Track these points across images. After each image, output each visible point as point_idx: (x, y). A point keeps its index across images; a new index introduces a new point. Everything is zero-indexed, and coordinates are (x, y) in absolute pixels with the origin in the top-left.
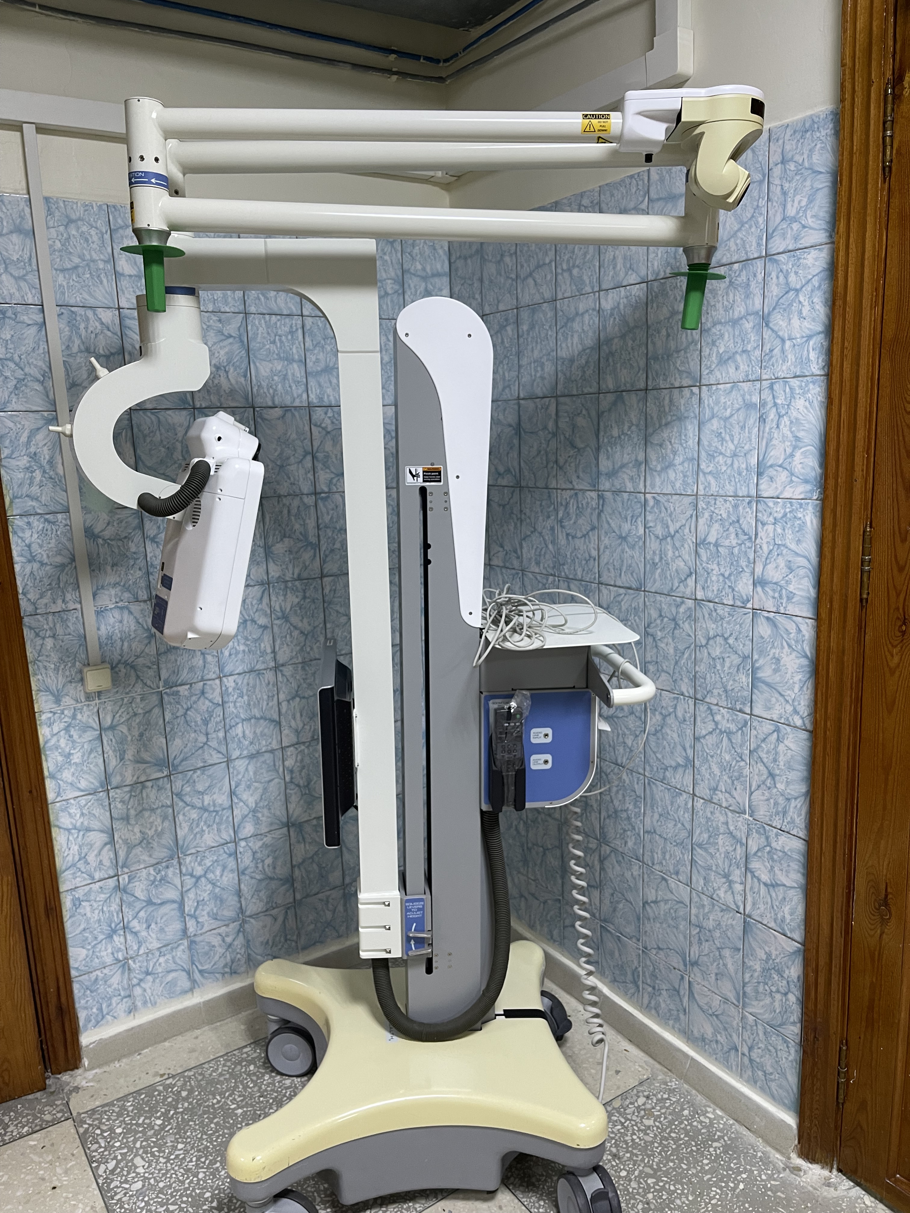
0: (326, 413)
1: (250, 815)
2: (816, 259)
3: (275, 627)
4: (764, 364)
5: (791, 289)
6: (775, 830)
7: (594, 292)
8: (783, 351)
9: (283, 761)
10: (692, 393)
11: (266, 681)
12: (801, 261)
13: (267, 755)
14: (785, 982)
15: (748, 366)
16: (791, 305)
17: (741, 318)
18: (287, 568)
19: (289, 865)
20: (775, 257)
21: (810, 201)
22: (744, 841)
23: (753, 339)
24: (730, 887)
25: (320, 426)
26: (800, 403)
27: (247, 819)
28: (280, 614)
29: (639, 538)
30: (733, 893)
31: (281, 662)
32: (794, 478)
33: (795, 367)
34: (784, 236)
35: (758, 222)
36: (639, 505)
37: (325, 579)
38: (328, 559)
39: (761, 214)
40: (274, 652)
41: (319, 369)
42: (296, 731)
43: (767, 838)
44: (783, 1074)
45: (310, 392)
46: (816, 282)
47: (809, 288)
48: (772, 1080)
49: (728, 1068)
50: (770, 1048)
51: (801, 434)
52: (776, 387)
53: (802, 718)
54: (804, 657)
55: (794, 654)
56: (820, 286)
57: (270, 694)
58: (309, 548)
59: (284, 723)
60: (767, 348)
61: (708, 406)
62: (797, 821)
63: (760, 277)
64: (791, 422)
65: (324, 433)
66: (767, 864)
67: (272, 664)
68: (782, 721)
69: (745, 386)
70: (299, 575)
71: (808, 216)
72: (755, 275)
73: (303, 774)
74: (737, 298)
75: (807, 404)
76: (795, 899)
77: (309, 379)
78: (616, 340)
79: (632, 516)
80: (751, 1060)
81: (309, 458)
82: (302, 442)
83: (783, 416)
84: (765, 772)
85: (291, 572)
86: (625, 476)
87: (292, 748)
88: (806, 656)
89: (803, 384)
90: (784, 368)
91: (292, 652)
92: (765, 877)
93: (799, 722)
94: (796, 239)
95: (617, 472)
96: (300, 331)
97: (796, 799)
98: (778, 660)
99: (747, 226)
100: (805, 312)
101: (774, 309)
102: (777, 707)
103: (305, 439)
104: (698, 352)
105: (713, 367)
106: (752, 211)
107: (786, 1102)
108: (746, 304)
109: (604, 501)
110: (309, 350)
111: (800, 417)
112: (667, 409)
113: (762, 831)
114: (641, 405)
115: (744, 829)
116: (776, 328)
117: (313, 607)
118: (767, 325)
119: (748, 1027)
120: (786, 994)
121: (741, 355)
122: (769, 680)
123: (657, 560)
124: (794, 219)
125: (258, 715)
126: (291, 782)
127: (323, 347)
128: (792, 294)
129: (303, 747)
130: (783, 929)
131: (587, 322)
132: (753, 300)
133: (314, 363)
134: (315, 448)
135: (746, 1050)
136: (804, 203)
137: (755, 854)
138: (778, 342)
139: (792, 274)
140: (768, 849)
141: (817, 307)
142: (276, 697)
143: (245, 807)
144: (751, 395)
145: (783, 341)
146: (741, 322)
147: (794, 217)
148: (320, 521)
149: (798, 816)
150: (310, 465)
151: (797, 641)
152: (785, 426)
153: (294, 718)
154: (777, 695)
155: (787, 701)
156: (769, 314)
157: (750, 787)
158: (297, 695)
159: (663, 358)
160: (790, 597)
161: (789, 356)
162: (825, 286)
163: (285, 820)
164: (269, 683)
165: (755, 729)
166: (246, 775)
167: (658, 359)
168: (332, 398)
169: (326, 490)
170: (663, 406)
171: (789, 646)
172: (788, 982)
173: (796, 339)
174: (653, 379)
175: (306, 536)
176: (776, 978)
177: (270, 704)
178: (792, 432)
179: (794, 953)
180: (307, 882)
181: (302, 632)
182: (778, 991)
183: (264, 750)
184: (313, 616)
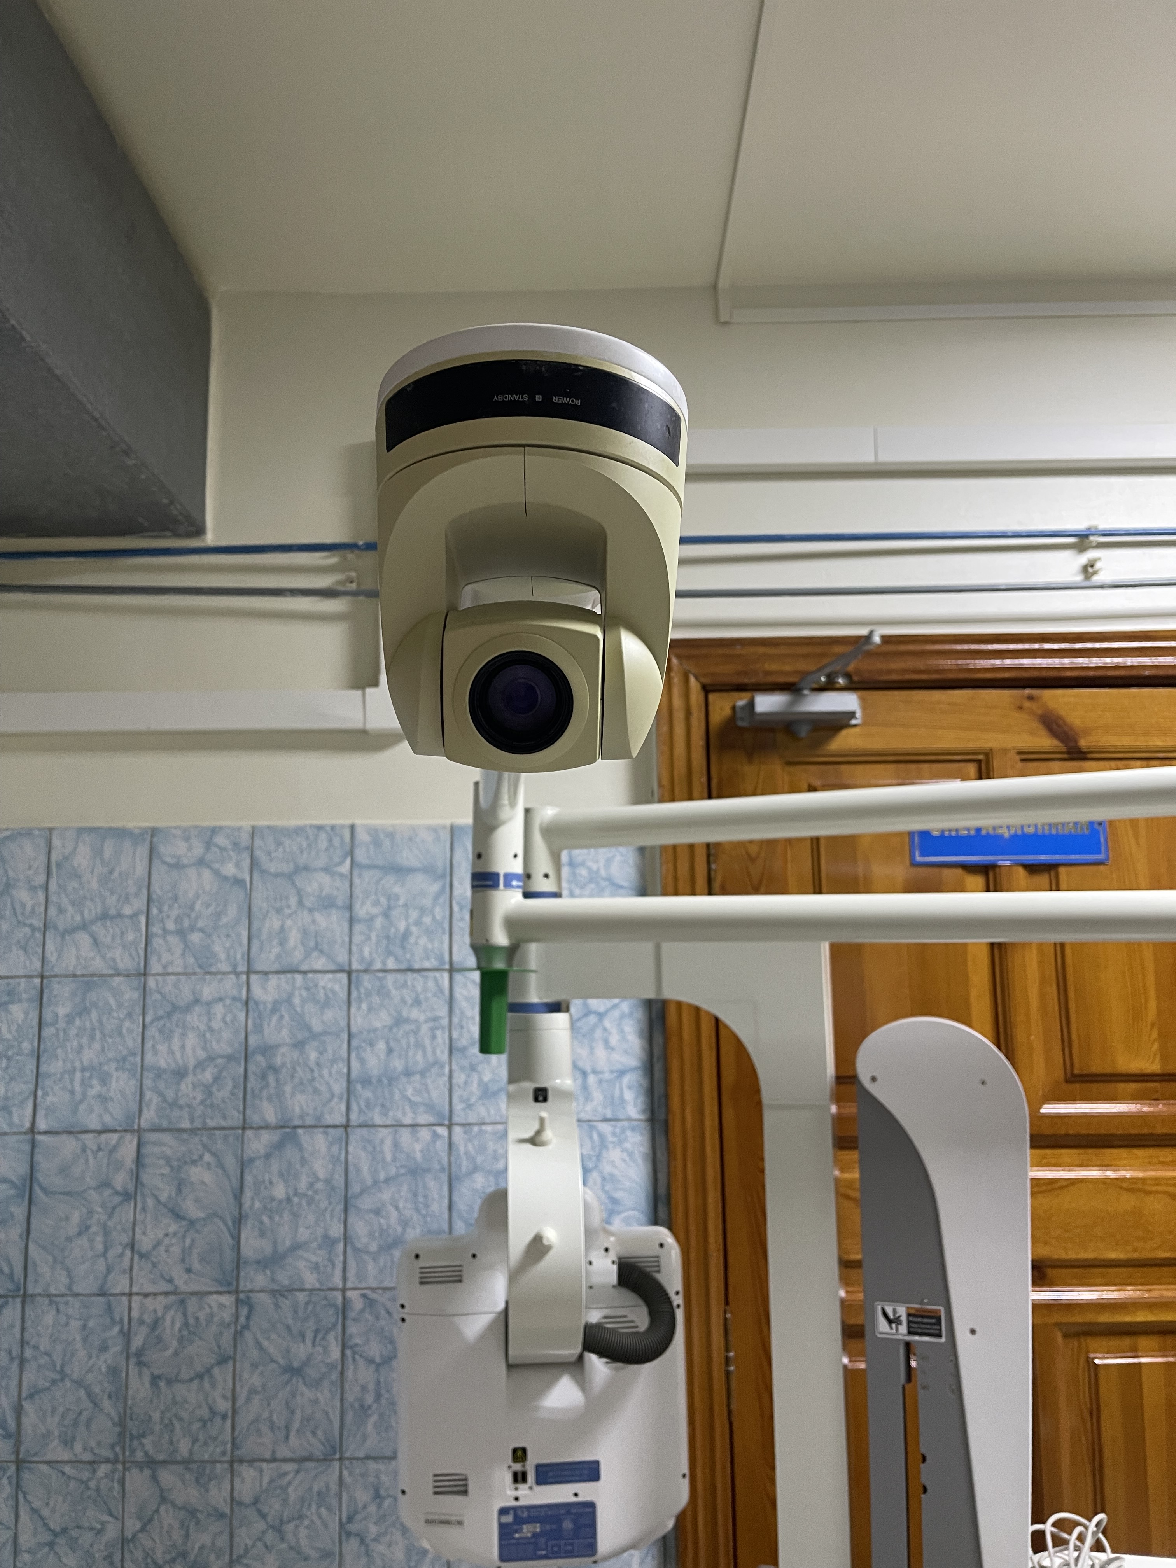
7: (238, 974)
10: (436, 1136)
16: (593, 1030)
26: (615, 1155)
29: (332, 1367)
33: (605, 1107)
36: (332, 1311)
51: (618, 1195)
56: (631, 1014)
64: (604, 1179)
75: (625, 1156)
78: (283, 1050)
79: (317, 1331)
86: (301, 1264)
89: (618, 1130)
90: (588, 1108)
95: (283, 1257)
100: (614, 1040)
109: (251, 1307)
111: (616, 1172)
114: (335, 1149)
123: (369, 1399)
128: (592, 1019)
131: (219, 1016)
141: (630, 1038)
161: (595, 1094)
162: (639, 1015)
167: (371, 1083)
173: (602, 1072)
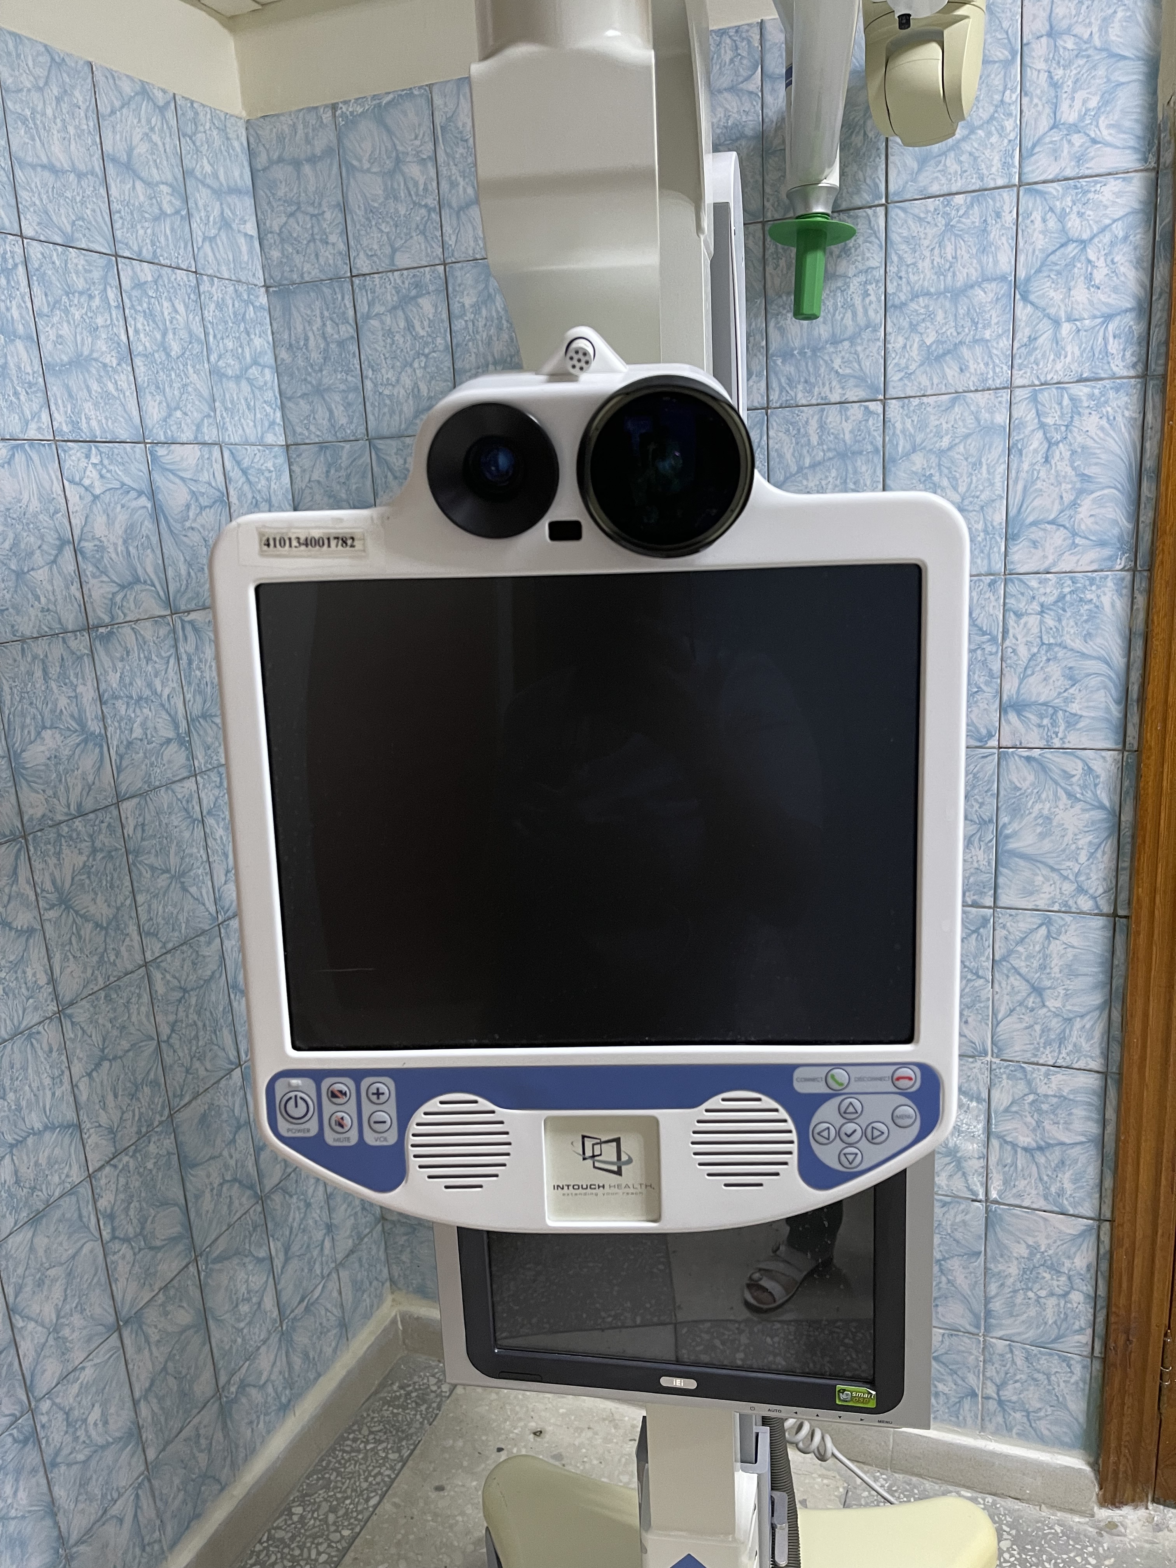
0: (88, 457)
1: (51, 1342)
2: (1118, 195)
3: (47, 925)
4: (1017, 361)
5: (1070, 241)
6: (1044, 1069)
8: (1056, 340)
9: (95, 1202)
10: (868, 412)
11: (46, 1047)
12: (1091, 196)
13: (68, 1203)
14: (1063, 1279)
15: (986, 365)
16: (1071, 265)
17: (972, 287)
18: (55, 795)
19: (129, 1404)
20: (1038, 187)
21: (1106, 101)
22: (985, 1095)
23: (994, 320)
24: (959, 1167)
25: (79, 484)
26: (1091, 423)
27: (46, 1352)
28: (53, 897)
30: (964, 1174)
31: (67, 999)
32: (1078, 540)
33: (1081, 364)
34: (1055, 154)
35: (1003, 128)
37: (124, 806)
38: (124, 763)
39: (1010, 115)
40: (52, 981)
41: (65, 359)
42: (111, 1131)
43: (1029, 1083)
44: (1062, 1405)
45: (53, 408)
46: (1119, 230)
47: (1106, 238)
48: (1039, 1419)
49: (958, 1426)
50: (1036, 1375)
51: (1091, 471)
52: (1045, 396)
53: (1094, 898)
54: (1098, 808)
55: (1079, 806)
56: (1126, 238)
57: (57, 1073)
58: (91, 745)
59: (86, 1125)
60: (1023, 335)
61: (903, 431)
62: (1086, 1047)
63: (1009, 218)
64: (1074, 452)
65: (90, 498)
66: (1029, 1119)
67: (53, 1007)
68: (1056, 908)
69: (981, 399)
70: (79, 805)
71: (1102, 125)
72: (998, 215)
73: (132, 1212)
74: (963, 252)
75: (1104, 422)
76: (1083, 1159)
77: (50, 380)
80: (1001, 1403)
81: (68, 552)
82: (51, 517)
83: (1057, 443)
84: (1023, 988)
85: (63, 801)
87: (108, 1169)
88: (1102, 807)
89: (1096, 391)
90: (1059, 366)
91: (84, 971)
92: (1025, 1139)
93: (1085, 904)
94: (1080, 159)
96: (21, 269)
97: (1082, 1016)
98: (1048, 819)
99: (980, 133)
100: (1099, 276)
101: (1039, 271)
102: (1046, 888)
103: (56, 512)
104: (881, 344)
105: (913, 367)
106: (992, 109)
107: (1067, 1440)
108: (980, 262)
110: (41, 315)
111: (1090, 443)
112: (814, 440)
113: (1019, 1075)
115: (984, 1078)
116: (1042, 303)
117: (110, 866)
118: (1025, 298)
119: (996, 1358)
120: (1066, 1295)
121: (970, 348)
122: (1030, 851)
124: (1074, 128)
125: (38, 1126)
126: (114, 1238)
127: (66, 311)
128: (1072, 249)
129: (126, 1159)
130: (1061, 1205)
132: (995, 256)
133: (55, 343)
134: (77, 532)
135: (991, 1390)
136: (1093, 103)
137: (1007, 1110)
138: (1045, 326)
139: (1073, 216)
140: (1031, 1097)
141: (1122, 269)
142: (67, 1073)
143: (40, 1328)
144: (992, 413)
145: (1057, 323)
146: (970, 293)
147: (1075, 125)
148: (103, 686)
149: (1088, 1041)
150: (71, 568)
151: (1084, 787)
152: (1062, 459)
153: (104, 1108)
154: (1045, 871)
155: (1066, 878)
156: (1028, 279)
157: (994, 1014)
158: (103, 1058)
159: (802, 353)
160: (1073, 721)
161: (1069, 349)
162: (1139, 237)
163: (111, 1319)
164: (51, 1051)
165: (1004, 927)
166: (32, 1264)
167: (793, 355)
168: (94, 423)
169: (107, 620)
170: (806, 434)
171: (1070, 795)
172: (1069, 1278)
173: (1081, 319)
174: (782, 389)
175: (81, 722)
176: (1048, 1276)
177: (58, 1093)
178: (1074, 469)
179: (1082, 1234)
180: (163, 1419)
181: (97, 925)
182: (1052, 1294)
183: (57, 1194)
184: (112, 887)
